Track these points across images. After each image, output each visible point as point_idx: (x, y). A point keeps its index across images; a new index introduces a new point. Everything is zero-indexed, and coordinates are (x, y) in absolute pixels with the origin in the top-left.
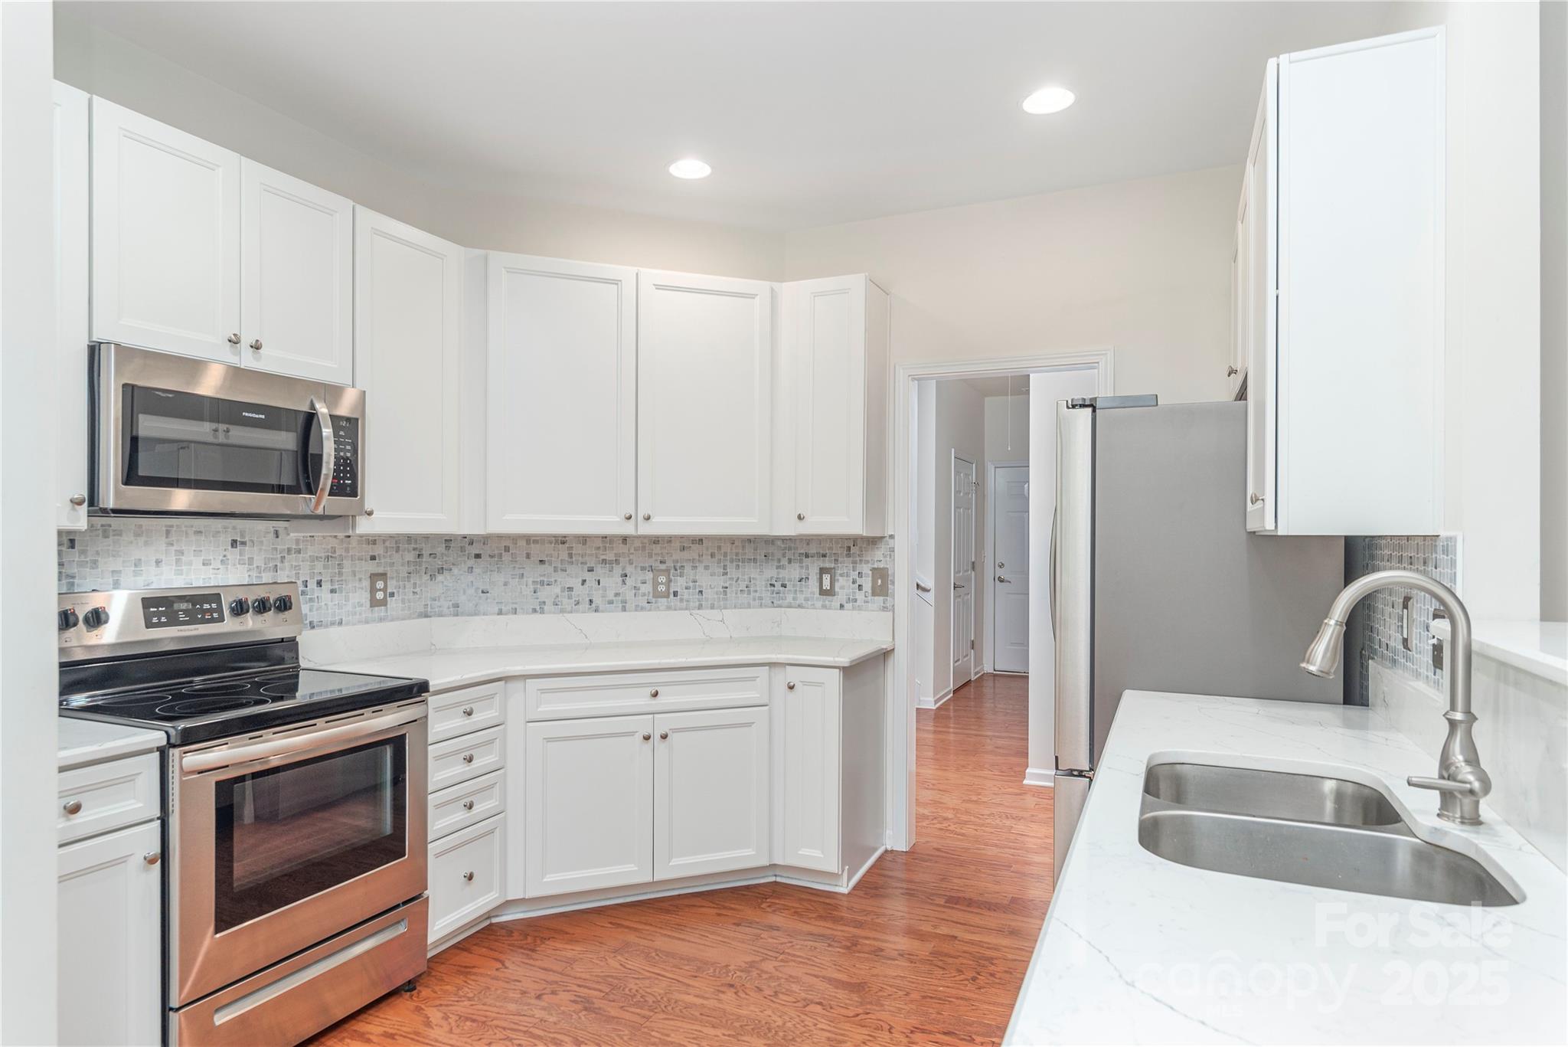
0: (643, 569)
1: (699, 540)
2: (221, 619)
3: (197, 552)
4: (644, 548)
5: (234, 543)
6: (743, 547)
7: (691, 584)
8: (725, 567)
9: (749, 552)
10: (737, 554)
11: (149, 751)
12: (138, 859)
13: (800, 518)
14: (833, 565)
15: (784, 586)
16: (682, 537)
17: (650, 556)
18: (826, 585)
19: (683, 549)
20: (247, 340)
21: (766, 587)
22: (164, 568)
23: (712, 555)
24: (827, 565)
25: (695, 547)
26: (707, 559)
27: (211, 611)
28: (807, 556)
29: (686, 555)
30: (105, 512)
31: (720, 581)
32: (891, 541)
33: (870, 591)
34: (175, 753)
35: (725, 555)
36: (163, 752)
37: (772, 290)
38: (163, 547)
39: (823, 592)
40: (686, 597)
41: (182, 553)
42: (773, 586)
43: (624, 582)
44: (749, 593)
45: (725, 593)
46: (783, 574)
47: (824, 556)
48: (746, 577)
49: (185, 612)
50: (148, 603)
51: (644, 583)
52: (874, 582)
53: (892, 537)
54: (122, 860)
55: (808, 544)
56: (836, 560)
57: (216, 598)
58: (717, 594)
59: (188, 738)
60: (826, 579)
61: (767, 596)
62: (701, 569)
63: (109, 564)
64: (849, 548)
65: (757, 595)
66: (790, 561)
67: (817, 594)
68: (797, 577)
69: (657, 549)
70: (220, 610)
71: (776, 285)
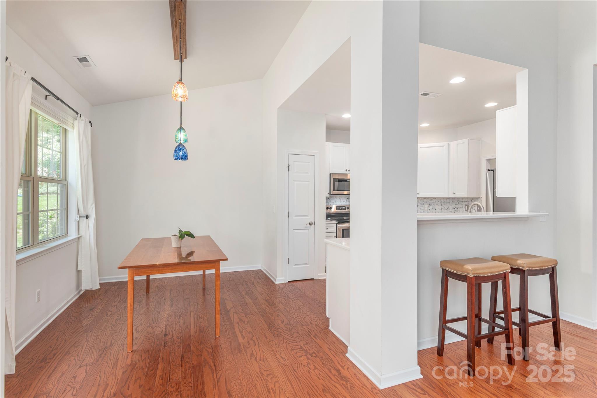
0: (422, 204)
1: (435, 198)
2: (345, 210)
3: (343, 200)
4: (422, 200)
5: (348, 199)
6: (447, 200)
7: (433, 208)
8: (442, 204)
9: (448, 201)
10: (445, 201)
11: (335, 224)
12: (334, 237)
13: (454, 193)
14: (468, 204)
15: (457, 209)
16: (431, 198)
17: (424, 202)
18: (466, 209)
19: (431, 200)
20: (348, 170)
21: (452, 209)
22: (339, 202)
23: (438, 202)
24: (467, 204)
25: (434, 200)
26: (437, 202)
27: (344, 208)
28: (462, 202)
29: (432, 201)
30: (331, 194)
31: (441, 207)
32: (481, 199)
33: (476, 210)
34: (337, 224)
35: (442, 201)
36: (336, 224)
37: (448, 144)
38: (339, 199)
39: (466, 210)
40: (432, 210)
41: (341, 200)
42: (455, 209)
43: (418, 207)
44: (448, 210)
45: (442, 210)
46: (457, 206)
47: (466, 202)
48: (447, 206)
49: (341, 208)
50: (337, 207)
51: (422, 207)
52: (477, 208)
53: (481, 197)
54: (332, 236)
55: (462, 199)
56: (469, 203)
57: (345, 206)
58: (440, 210)
59: (339, 223)
60: (466, 207)
61: (453, 211)
62: (436, 204)
63: (332, 201)
64: (472, 200)
65: (450, 210)
66: (459, 203)
67: (464, 211)
68: (460, 207)
69: (425, 200)
70: (345, 208)
71: (449, 143)
